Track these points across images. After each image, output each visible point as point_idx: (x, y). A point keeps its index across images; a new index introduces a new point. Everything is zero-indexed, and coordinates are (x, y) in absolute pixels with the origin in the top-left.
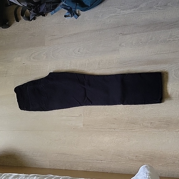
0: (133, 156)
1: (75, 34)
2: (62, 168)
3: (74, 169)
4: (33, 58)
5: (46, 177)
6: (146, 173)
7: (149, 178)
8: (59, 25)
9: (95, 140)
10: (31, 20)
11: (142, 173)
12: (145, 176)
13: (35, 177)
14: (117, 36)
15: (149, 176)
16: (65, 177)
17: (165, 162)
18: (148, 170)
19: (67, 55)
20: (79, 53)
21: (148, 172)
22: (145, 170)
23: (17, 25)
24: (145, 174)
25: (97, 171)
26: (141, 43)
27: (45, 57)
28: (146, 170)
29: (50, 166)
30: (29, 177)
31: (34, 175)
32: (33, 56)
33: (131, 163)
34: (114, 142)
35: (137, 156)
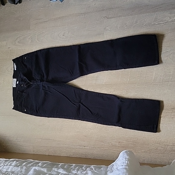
0: (116, 142)
1: (60, 18)
2: (45, 154)
3: (57, 155)
4: (18, 42)
5: (25, 161)
6: (126, 159)
7: (127, 163)
8: (44, 8)
9: (78, 125)
10: (17, 4)
11: (121, 158)
12: (124, 161)
13: (15, 162)
14: (102, 19)
15: (128, 161)
16: (44, 162)
17: (147, 148)
18: (128, 155)
19: (52, 39)
20: (64, 37)
21: (127, 157)
22: (124, 155)
23: (3, 8)
24: (124, 160)
25: (80, 156)
26: (125, 27)
27: (30, 41)
28: (126, 156)
29: (34, 151)
30: (9, 161)
31: (13, 159)
32: (18, 40)
33: (114, 149)
34: (98, 128)
35: (120, 142)
